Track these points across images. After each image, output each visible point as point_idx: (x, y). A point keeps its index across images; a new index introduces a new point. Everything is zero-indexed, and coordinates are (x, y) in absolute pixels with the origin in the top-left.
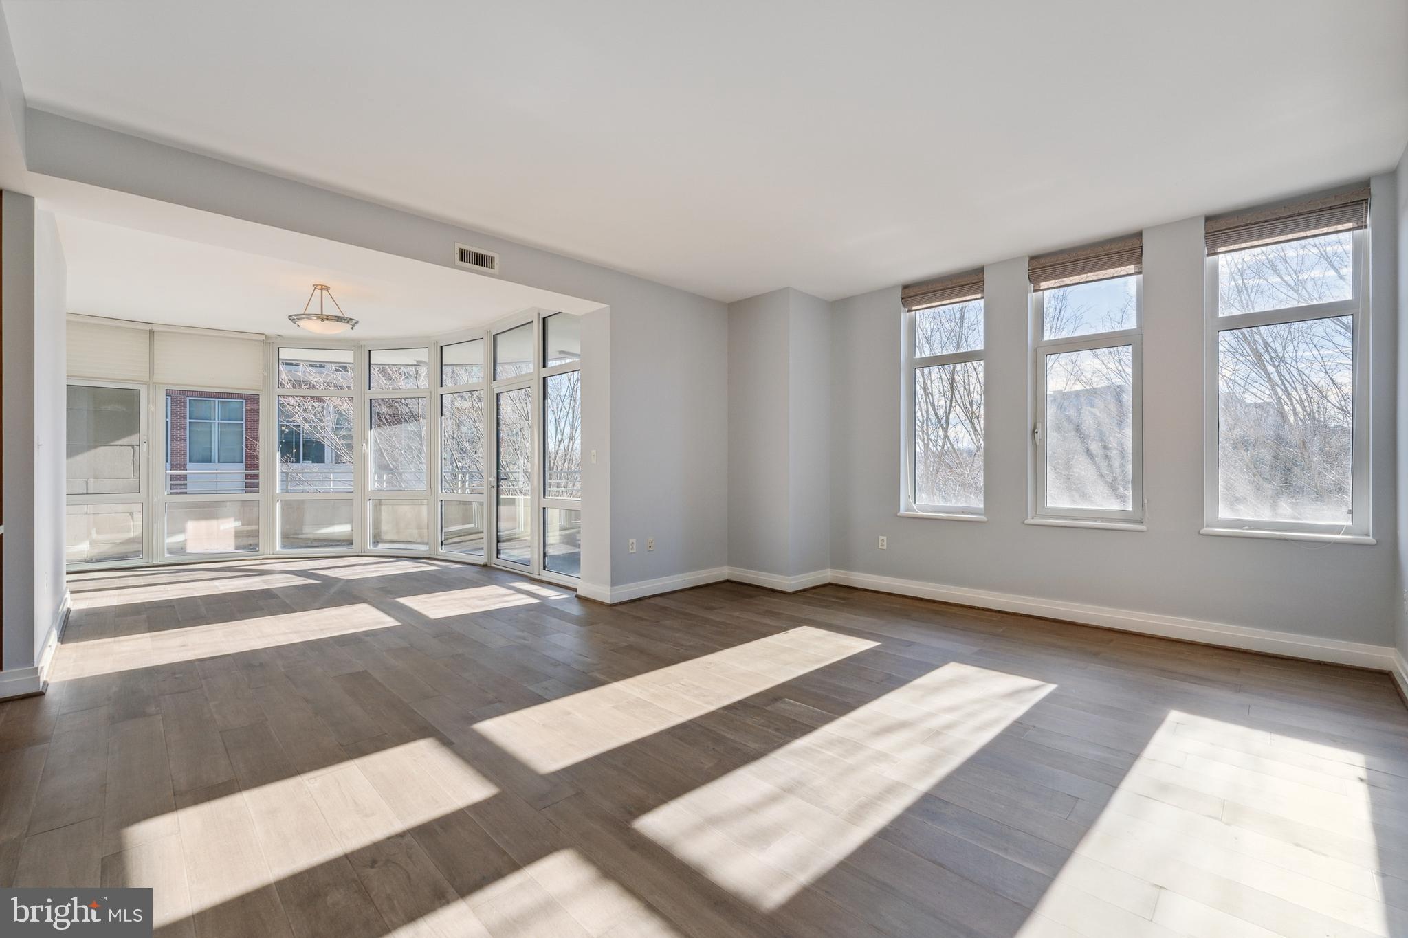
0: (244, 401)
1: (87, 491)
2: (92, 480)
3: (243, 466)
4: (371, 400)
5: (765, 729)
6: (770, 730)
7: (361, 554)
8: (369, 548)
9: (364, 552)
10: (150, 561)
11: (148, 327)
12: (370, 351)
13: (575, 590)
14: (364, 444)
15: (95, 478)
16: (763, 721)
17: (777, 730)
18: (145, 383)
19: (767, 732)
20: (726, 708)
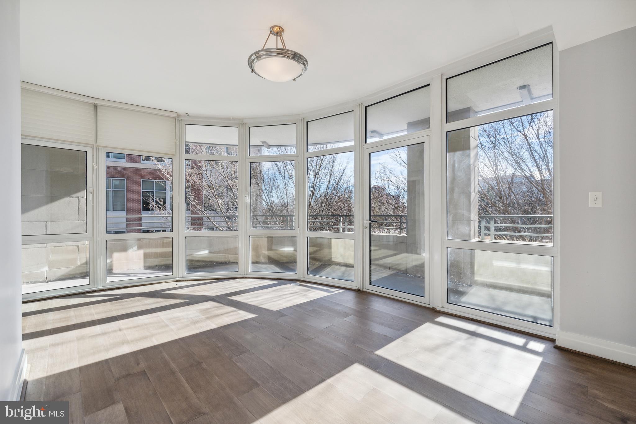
0: (126, 179)
1: (46, 233)
2: (49, 223)
3: (125, 212)
4: (250, 163)
7: (244, 276)
8: (249, 271)
9: (246, 275)
10: (96, 286)
11: (93, 101)
12: (249, 127)
13: (553, 341)
14: (247, 196)
15: (52, 221)
18: (91, 146)
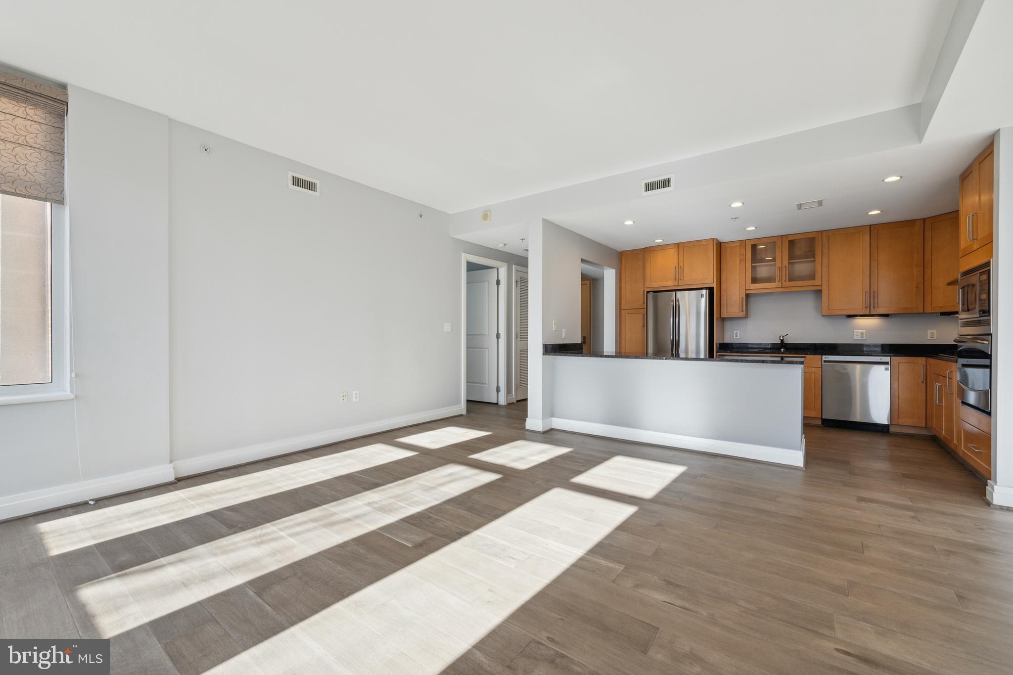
5: (439, 518)
6: (435, 517)
16: (438, 524)
17: (430, 518)
19: (437, 516)
20: (466, 533)
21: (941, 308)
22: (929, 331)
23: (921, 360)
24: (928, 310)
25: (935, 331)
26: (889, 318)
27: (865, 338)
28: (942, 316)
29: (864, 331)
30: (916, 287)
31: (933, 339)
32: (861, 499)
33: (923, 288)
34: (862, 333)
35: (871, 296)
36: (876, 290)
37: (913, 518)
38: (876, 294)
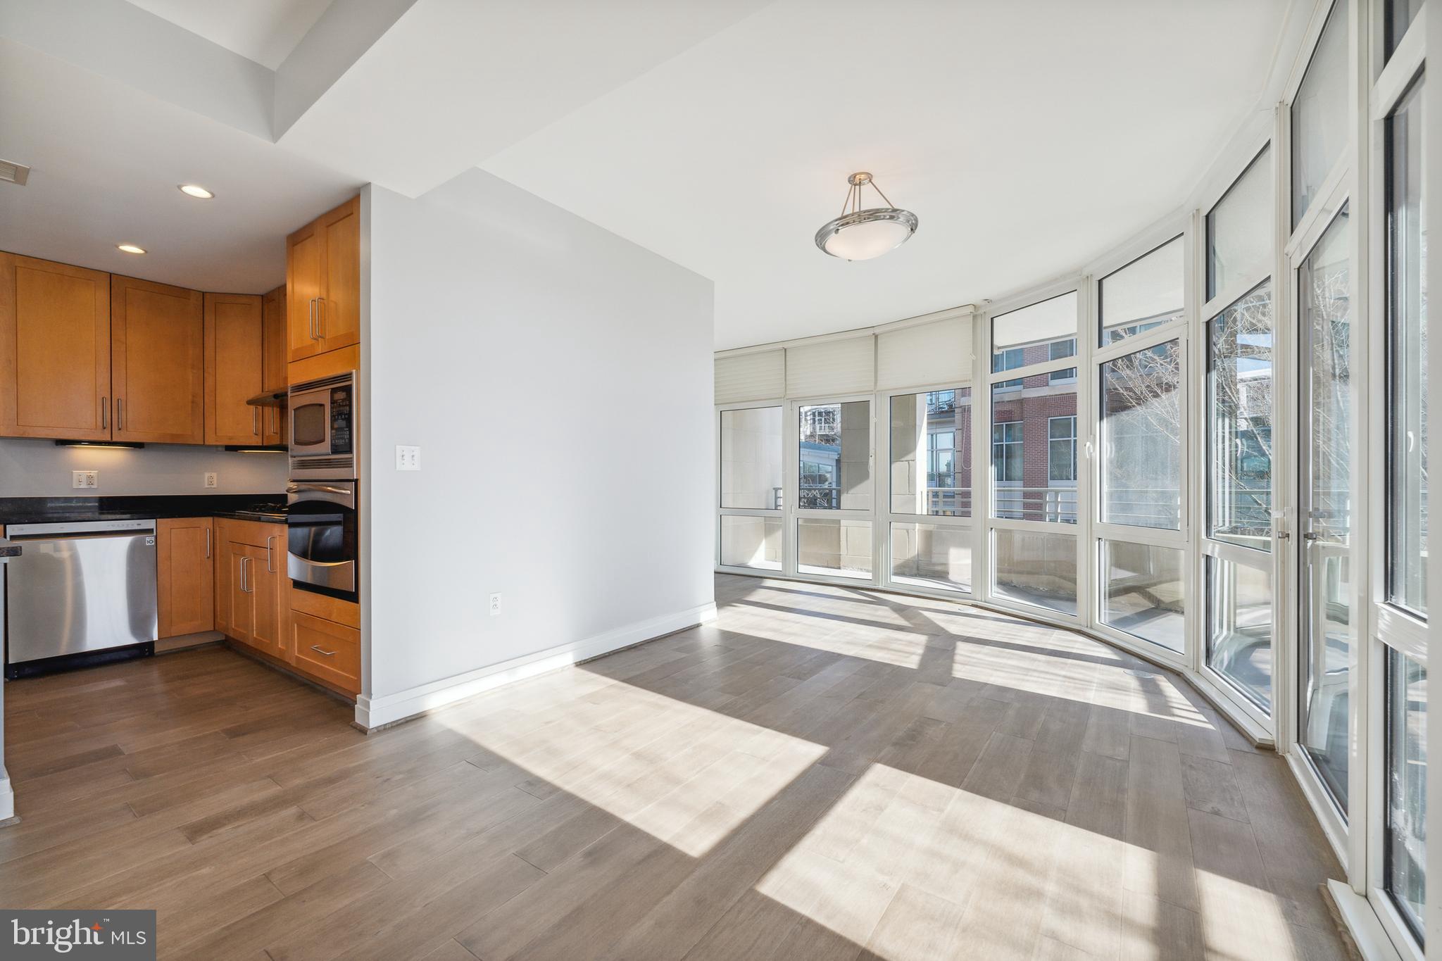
4: (1100, 365)
7: (1085, 629)
8: (1097, 622)
9: (1091, 628)
11: (870, 332)
12: (1100, 281)
14: (1089, 443)
21: (231, 438)
22: (207, 475)
23: (206, 523)
24: (210, 441)
25: (214, 475)
26: (143, 449)
27: (95, 486)
28: (228, 452)
29: (93, 473)
30: (193, 402)
31: (213, 487)
32: (195, 832)
33: (200, 405)
34: (90, 477)
35: (111, 405)
36: (123, 398)
37: (301, 817)
38: (124, 403)
